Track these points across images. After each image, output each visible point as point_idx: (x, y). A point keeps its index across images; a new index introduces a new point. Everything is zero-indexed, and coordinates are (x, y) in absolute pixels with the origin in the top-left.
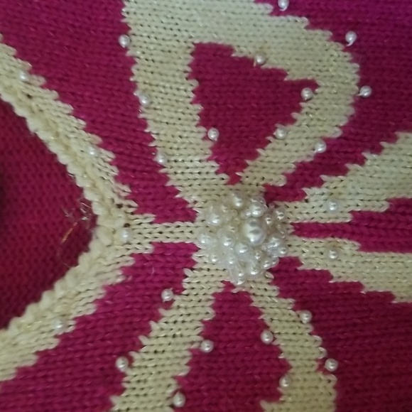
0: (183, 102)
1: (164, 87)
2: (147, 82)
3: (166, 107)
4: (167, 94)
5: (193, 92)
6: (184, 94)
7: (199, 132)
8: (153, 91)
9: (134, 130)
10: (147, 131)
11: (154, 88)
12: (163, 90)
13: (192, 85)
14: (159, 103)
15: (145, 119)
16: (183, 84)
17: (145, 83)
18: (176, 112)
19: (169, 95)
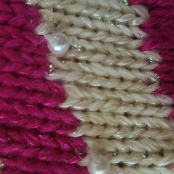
0: (126, 47)
1: (91, 18)
2: (59, 7)
3: (98, 57)
4: (96, 31)
5: (141, 27)
6: (127, 31)
7: (159, 106)
8: (72, 25)
9: (40, 107)
10: (65, 106)
11: (74, 19)
12: (89, 24)
13: (138, 16)
14: (84, 50)
15: (60, 82)
16: (123, 13)
17: (55, 10)
18: (115, 66)
19: (100, 33)
